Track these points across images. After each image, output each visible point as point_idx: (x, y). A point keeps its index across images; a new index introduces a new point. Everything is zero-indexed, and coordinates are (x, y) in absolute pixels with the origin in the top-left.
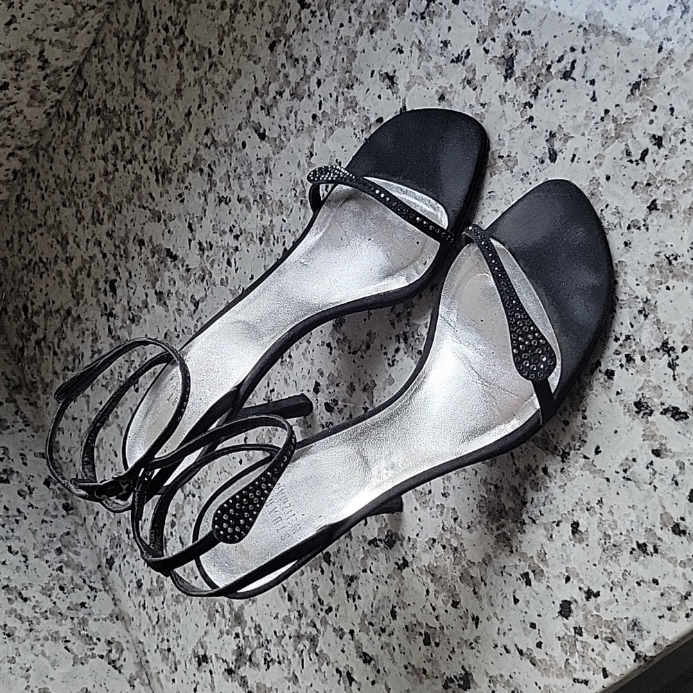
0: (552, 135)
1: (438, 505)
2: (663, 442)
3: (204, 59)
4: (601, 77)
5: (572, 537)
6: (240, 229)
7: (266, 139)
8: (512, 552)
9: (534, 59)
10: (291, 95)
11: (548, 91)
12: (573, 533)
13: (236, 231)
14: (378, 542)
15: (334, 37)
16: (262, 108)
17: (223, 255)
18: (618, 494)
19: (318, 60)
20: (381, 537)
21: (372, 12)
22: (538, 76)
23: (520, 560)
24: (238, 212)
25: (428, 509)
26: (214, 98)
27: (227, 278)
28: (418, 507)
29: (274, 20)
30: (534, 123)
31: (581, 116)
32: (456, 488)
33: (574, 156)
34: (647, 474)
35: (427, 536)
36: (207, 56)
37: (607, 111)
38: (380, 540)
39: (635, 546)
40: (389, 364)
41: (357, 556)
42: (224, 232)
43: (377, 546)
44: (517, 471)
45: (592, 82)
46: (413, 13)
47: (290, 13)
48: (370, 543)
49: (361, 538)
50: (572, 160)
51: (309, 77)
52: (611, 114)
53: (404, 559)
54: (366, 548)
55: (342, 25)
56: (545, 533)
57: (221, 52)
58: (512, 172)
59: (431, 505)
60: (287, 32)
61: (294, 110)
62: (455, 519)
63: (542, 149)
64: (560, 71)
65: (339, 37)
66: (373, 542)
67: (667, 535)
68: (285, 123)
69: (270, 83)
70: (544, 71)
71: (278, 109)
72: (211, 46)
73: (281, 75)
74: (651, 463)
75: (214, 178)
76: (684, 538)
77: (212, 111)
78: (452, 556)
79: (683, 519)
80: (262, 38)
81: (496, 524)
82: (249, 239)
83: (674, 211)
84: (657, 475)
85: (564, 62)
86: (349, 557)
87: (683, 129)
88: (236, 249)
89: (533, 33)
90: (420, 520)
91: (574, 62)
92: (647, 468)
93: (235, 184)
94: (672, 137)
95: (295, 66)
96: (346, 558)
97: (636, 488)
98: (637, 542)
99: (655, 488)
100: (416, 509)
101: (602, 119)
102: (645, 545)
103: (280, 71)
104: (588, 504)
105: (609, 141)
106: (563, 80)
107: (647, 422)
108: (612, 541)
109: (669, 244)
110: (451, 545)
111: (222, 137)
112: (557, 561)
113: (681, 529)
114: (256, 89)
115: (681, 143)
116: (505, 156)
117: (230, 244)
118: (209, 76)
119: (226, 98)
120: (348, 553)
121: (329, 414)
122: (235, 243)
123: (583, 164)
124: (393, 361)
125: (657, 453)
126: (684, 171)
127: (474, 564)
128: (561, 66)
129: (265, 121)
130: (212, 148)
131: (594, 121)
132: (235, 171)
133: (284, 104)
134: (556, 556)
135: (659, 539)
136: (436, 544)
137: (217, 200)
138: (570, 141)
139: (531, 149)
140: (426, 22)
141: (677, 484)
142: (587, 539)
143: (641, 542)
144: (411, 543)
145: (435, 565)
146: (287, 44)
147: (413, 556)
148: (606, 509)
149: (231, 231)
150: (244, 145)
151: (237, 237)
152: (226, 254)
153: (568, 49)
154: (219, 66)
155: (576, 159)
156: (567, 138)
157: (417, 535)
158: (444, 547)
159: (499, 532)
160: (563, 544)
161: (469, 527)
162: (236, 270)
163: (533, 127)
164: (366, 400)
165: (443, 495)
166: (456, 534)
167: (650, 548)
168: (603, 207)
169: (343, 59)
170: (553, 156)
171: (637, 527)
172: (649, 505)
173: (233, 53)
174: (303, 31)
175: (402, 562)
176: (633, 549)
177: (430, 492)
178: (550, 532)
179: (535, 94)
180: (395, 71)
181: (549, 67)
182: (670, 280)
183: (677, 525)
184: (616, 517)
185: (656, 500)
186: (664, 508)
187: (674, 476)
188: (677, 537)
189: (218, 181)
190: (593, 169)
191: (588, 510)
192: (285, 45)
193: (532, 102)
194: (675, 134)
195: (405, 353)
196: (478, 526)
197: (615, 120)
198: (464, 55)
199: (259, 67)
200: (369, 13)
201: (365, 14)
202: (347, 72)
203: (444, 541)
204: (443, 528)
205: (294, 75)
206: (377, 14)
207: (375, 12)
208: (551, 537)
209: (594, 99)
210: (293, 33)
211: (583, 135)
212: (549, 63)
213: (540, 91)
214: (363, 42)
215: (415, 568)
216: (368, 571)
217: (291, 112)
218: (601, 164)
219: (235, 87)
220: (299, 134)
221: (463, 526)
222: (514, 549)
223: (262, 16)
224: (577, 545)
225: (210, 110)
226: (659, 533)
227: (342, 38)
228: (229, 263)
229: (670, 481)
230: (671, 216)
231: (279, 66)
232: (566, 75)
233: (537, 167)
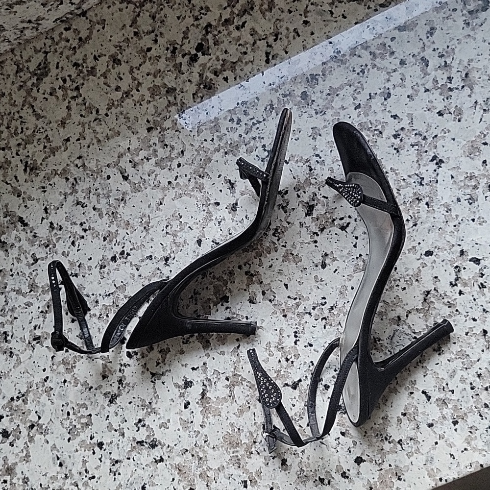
0: (326, 255)
1: (195, 431)
2: (348, 429)
3: (91, 113)
4: (362, 237)
5: (280, 466)
6: (90, 226)
7: (128, 181)
8: (239, 467)
9: (326, 212)
10: (156, 163)
11: (330, 231)
12: (282, 465)
13: (86, 226)
14: (144, 443)
15: (198, 145)
16: (130, 161)
17: (70, 237)
18: (315, 450)
19: (182, 152)
20: (147, 441)
21: (229, 143)
22: (327, 222)
23: (243, 473)
24: (91, 215)
25: (188, 431)
26: (92, 139)
27: (68, 252)
28: (181, 429)
29: (156, 115)
30: (317, 244)
31: (345, 252)
32: (211, 424)
33: (336, 270)
34: (334, 443)
35: (182, 447)
36: (94, 112)
37: (361, 255)
38: (146, 443)
39: (318, 479)
40: (183, 342)
41: (125, 448)
42: (75, 224)
43: (143, 445)
44: (255, 423)
45: (357, 238)
46: (257, 156)
47: (170, 116)
48: (138, 443)
49: (131, 438)
50: (335, 272)
51: (173, 159)
52: (362, 257)
53: (161, 457)
54: (133, 445)
55: (205, 140)
56: (264, 461)
57: (107, 115)
58: (297, 264)
59: (190, 429)
60: (164, 126)
61: (155, 173)
62: (205, 442)
63: (318, 259)
64: (339, 224)
65: (202, 146)
66: (141, 443)
67: (338, 477)
68: (146, 177)
69: (141, 150)
70: (330, 220)
71: (143, 168)
72: (99, 108)
73: (152, 149)
74: (339, 438)
75: (77, 187)
76: (346, 480)
77: (89, 147)
78: (197, 462)
79: (349, 470)
80: (142, 122)
81: (233, 450)
82: (94, 235)
83: (384, 317)
84: (340, 445)
85: (343, 221)
86: (118, 448)
87: (399, 280)
88: (83, 237)
89: (329, 199)
90: (180, 436)
91: (349, 224)
92: (336, 440)
93: (94, 198)
94: (393, 282)
95: (164, 148)
96: (116, 448)
97: (326, 449)
98: (319, 477)
99: (337, 451)
100: (179, 430)
101: (357, 258)
102: (323, 479)
103: (151, 146)
104: (295, 451)
105: (358, 270)
106: (340, 230)
107: (342, 417)
108: (305, 474)
109: (377, 332)
110: (198, 455)
111: (92, 165)
112: (267, 478)
113: (346, 475)
114: (129, 149)
115: (397, 286)
116: (295, 254)
117: (78, 233)
118: (92, 124)
119: (103, 144)
120: (118, 445)
121: (128, 358)
122: (83, 234)
123: (340, 276)
124: (187, 341)
125: (343, 434)
126: (395, 300)
127: (211, 469)
128: (341, 222)
129: (130, 171)
130: (82, 169)
131: (353, 257)
132: (96, 190)
133: (148, 166)
134: (268, 475)
135: (333, 478)
136: (187, 453)
137: (76, 202)
138: (336, 262)
139: (312, 257)
140: (264, 164)
141: (350, 452)
142: (290, 469)
143: (322, 477)
144: (169, 448)
145: (183, 465)
146: (162, 133)
147: (169, 457)
148: (305, 456)
149: (81, 224)
150: (109, 177)
151: (85, 230)
152: (72, 238)
153: (347, 216)
154: (103, 123)
155: (337, 272)
156: (334, 259)
157: (175, 445)
158: (193, 456)
159: (234, 455)
160: (274, 470)
161: (214, 448)
162: (78, 250)
163: (316, 246)
164: (160, 357)
165: (201, 426)
166: (203, 450)
167: (326, 482)
168: (346, 302)
169: (201, 159)
170: (324, 266)
171: (321, 469)
172: (331, 459)
173: (117, 119)
174: (176, 131)
175: (159, 458)
176: (316, 480)
177: (192, 422)
178: (268, 461)
179: (322, 230)
180: (236, 182)
181: (334, 220)
182: (374, 351)
183: (345, 473)
184: (310, 462)
185: (336, 458)
186: (340, 462)
187: (350, 448)
188: (343, 479)
189: (79, 191)
190: (345, 280)
191: (294, 454)
192: (160, 133)
193: (319, 233)
194: (394, 280)
195: (197, 339)
196: (220, 448)
197: (364, 261)
198: (283, 192)
199: (135, 137)
200: (227, 142)
201: (224, 141)
202: (202, 168)
203: (194, 453)
204: (195, 445)
205: (161, 153)
206: (232, 145)
207: (231, 143)
208: (268, 464)
209: (355, 246)
210: (168, 129)
211: (344, 261)
212: (334, 218)
213: (325, 230)
214: (217, 156)
215: (168, 463)
216: (132, 459)
217: (153, 173)
218: (350, 280)
219: (112, 141)
220: (154, 188)
221: (210, 446)
222: (241, 466)
223: (147, 108)
224: (283, 471)
225: (87, 145)
226: (333, 475)
227: (203, 147)
228: (73, 243)
229: (347, 450)
230: (382, 319)
231: (151, 143)
232: (343, 228)
233: (312, 267)
